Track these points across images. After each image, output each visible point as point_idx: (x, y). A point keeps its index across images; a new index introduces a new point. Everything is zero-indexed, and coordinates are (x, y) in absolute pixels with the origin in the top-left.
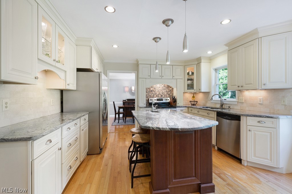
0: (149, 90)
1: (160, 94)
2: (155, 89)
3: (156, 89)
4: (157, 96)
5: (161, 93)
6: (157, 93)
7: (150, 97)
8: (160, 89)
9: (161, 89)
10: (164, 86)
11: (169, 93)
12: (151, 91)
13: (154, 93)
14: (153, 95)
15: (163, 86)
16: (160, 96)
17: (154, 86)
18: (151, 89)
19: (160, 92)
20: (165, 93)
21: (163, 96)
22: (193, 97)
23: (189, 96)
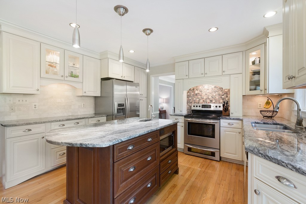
0: (193, 93)
1: (208, 98)
2: (201, 91)
3: (203, 92)
4: (204, 101)
5: (210, 97)
6: (205, 97)
7: (195, 103)
8: (208, 91)
9: (210, 91)
10: (215, 87)
11: (223, 97)
12: (196, 95)
13: (199, 97)
14: (198, 100)
15: (213, 87)
16: (208, 101)
17: (200, 88)
18: (196, 92)
19: (208, 96)
20: (217, 97)
21: (214, 101)
22: (268, 103)
23: (261, 102)
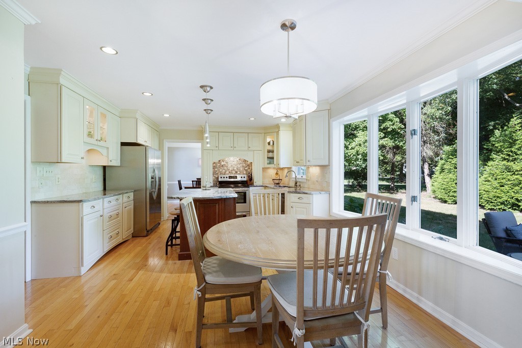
0: (219, 165)
1: (234, 170)
2: (227, 163)
3: (229, 164)
4: (229, 172)
5: (235, 169)
6: (231, 169)
7: (221, 174)
8: (233, 163)
9: (235, 163)
10: (239, 159)
11: (246, 168)
12: (222, 166)
13: (226, 168)
14: (224, 171)
15: (238, 159)
16: (234, 172)
17: (226, 159)
18: (223, 163)
19: (234, 167)
20: (241, 169)
21: (238, 172)
22: (277, 174)
23: (272, 172)
